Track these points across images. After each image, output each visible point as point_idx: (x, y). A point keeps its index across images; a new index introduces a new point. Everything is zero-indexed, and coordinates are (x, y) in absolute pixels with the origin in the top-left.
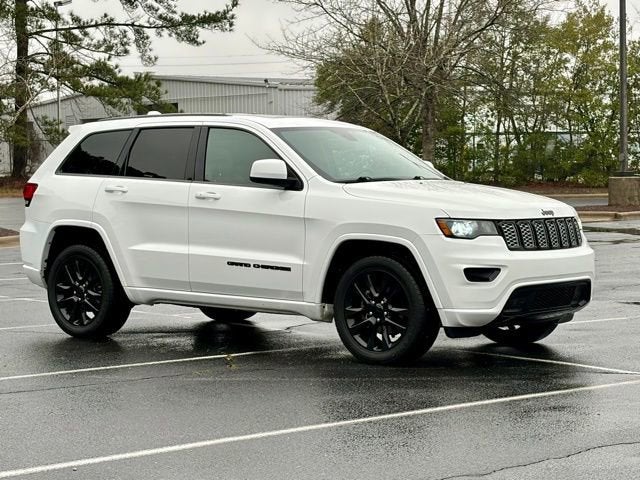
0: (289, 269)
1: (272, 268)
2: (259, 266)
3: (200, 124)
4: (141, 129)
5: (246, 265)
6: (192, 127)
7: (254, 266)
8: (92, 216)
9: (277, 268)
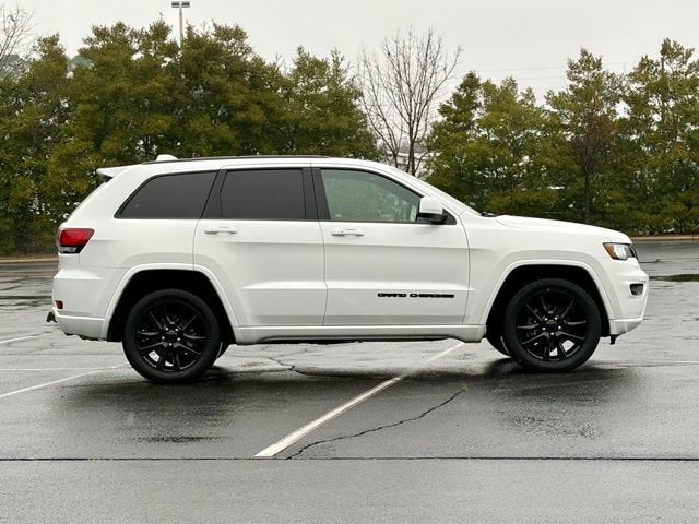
0: (452, 296)
1: (432, 296)
2: (416, 295)
3: (308, 165)
4: (229, 171)
5: (401, 295)
6: (300, 169)
7: (411, 295)
8: (193, 258)
9: (438, 296)
